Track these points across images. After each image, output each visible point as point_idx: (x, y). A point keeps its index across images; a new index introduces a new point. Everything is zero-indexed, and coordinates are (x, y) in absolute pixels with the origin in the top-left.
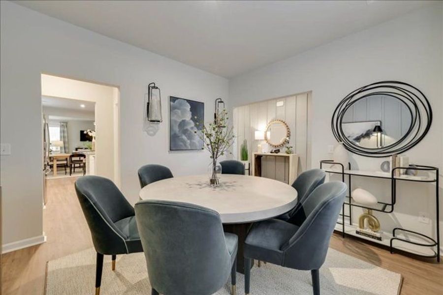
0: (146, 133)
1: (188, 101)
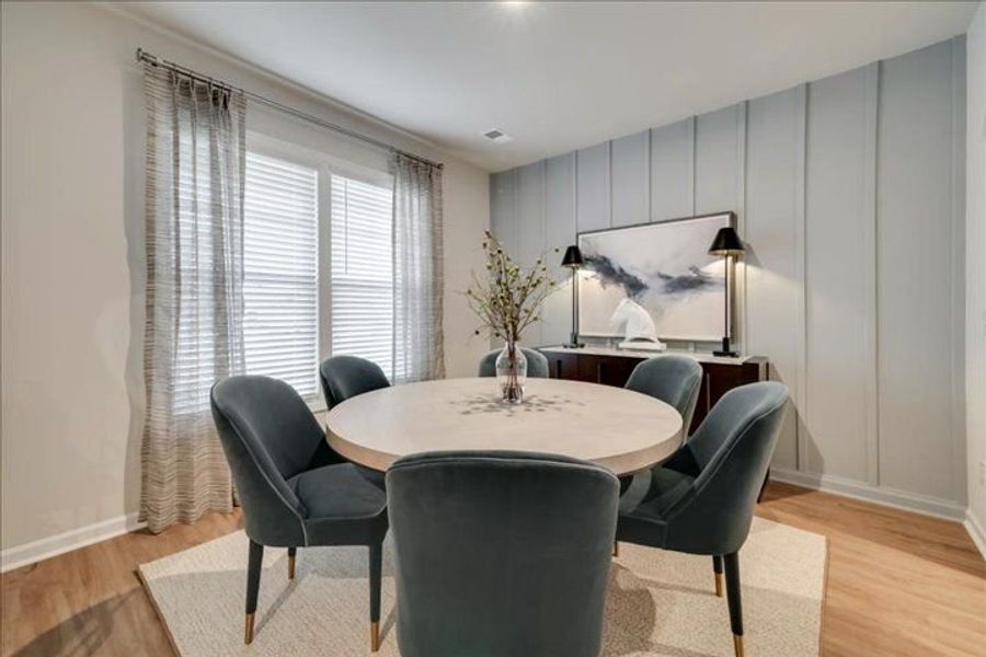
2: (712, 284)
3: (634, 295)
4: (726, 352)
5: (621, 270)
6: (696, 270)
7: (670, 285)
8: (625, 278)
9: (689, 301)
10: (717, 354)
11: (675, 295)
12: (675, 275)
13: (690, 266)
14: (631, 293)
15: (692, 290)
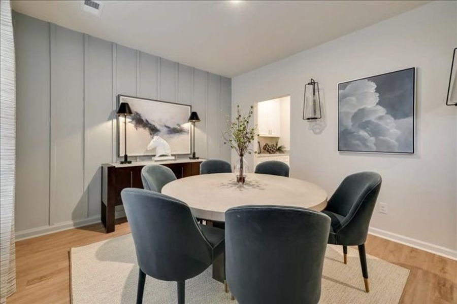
0: (311, 131)
1: (369, 79)
2: (185, 132)
3: (154, 134)
4: (194, 157)
5: (147, 121)
6: (179, 125)
7: (169, 131)
8: (149, 125)
9: (177, 138)
10: (190, 158)
11: (172, 135)
12: (172, 127)
13: (177, 123)
14: (152, 133)
15: (178, 134)
